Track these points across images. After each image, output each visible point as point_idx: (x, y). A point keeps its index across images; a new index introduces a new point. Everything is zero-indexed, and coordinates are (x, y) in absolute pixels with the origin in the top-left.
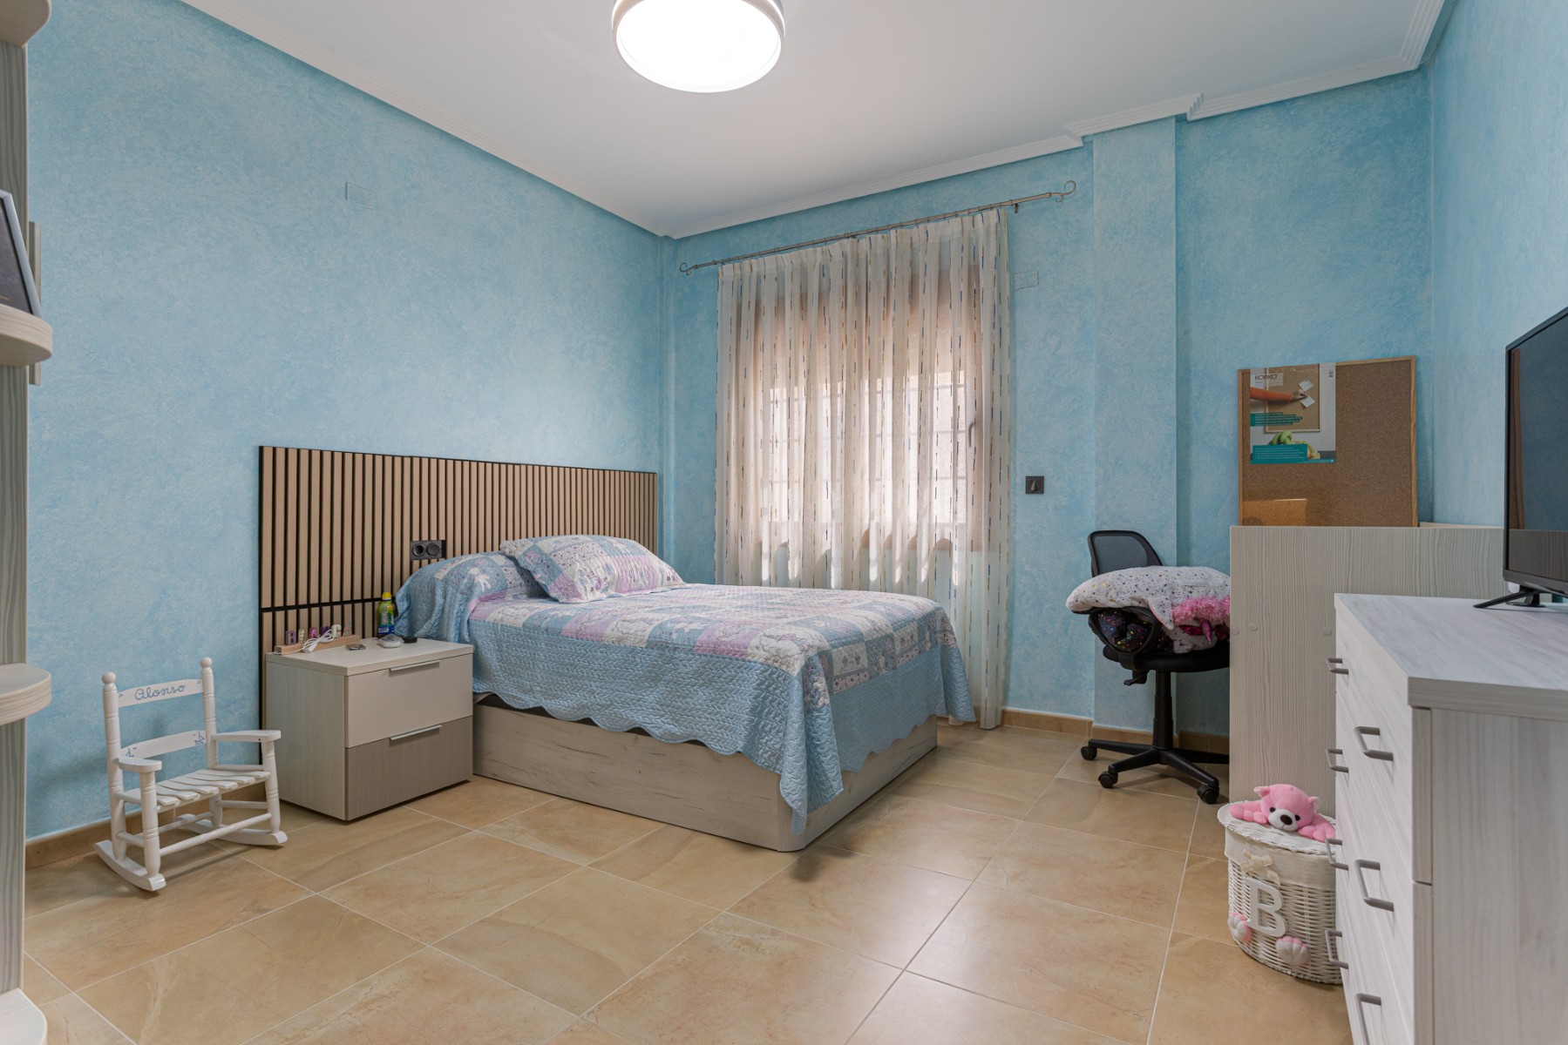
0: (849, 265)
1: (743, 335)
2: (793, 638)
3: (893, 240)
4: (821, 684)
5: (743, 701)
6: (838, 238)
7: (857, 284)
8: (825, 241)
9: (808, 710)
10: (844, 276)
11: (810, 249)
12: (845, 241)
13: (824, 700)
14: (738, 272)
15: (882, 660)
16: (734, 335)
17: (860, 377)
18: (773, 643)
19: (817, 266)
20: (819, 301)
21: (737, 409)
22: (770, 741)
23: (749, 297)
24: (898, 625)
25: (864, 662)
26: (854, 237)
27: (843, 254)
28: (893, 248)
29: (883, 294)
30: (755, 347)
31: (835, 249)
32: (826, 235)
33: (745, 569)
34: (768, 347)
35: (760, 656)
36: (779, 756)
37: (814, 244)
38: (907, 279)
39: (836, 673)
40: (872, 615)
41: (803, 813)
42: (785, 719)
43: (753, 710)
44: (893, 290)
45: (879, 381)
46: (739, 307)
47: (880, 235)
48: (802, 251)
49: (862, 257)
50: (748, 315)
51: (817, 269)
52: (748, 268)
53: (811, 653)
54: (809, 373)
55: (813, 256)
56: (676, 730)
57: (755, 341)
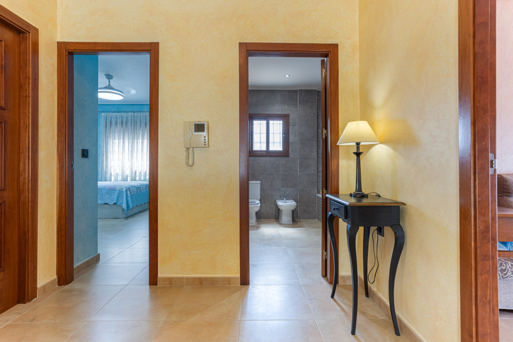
0: (132, 118)
1: (107, 129)
2: (124, 186)
3: (142, 114)
4: (129, 192)
5: (115, 196)
6: (130, 112)
7: (134, 121)
8: (127, 112)
9: (127, 196)
10: (131, 119)
11: (124, 113)
12: (132, 113)
13: (129, 195)
14: (106, 115)
15: (139, 191)
16: (105, 129)
17: (135, 139)
18: (120, 187)
19: (125, 117)
20: (126, 124)
21: (106, 144)
22: (120, 201)
23: (109, 121)
24: (142, 185)
25: (136, 190)
26: (134, 112)
27: (131, 115)
28: (142, 116)
29: (140, 125)
30: (110, 131)
31: (130, 114)
32: (127, 110)
33: (108, 178)
34: (113, 132)
35: (118, 189)
36: (122, 203)
37: (124, 112)
38: (145, 122)
39: (131, 191)
40: (137, 184)
41: (126, 210)
42: (123, 198)
43: (117, 197)
44: (142, 124)
45: (139, 141)
46: (106, 122)
47: (139, 113)
48: (122, 113)
49: (135, 116)
50: (109, 125)
51: (125, 118)
52: (108, 115)
53: (127, 188)
54: (123, 138)
55: (125, 115)
56: (102, 202)
57: (110, 130)
